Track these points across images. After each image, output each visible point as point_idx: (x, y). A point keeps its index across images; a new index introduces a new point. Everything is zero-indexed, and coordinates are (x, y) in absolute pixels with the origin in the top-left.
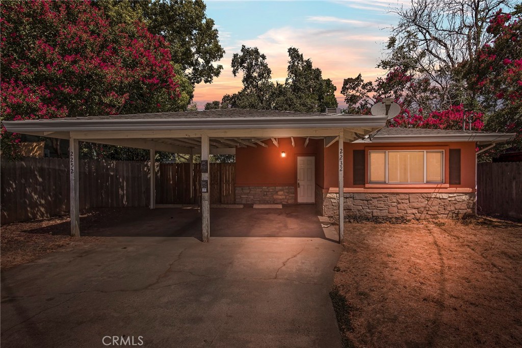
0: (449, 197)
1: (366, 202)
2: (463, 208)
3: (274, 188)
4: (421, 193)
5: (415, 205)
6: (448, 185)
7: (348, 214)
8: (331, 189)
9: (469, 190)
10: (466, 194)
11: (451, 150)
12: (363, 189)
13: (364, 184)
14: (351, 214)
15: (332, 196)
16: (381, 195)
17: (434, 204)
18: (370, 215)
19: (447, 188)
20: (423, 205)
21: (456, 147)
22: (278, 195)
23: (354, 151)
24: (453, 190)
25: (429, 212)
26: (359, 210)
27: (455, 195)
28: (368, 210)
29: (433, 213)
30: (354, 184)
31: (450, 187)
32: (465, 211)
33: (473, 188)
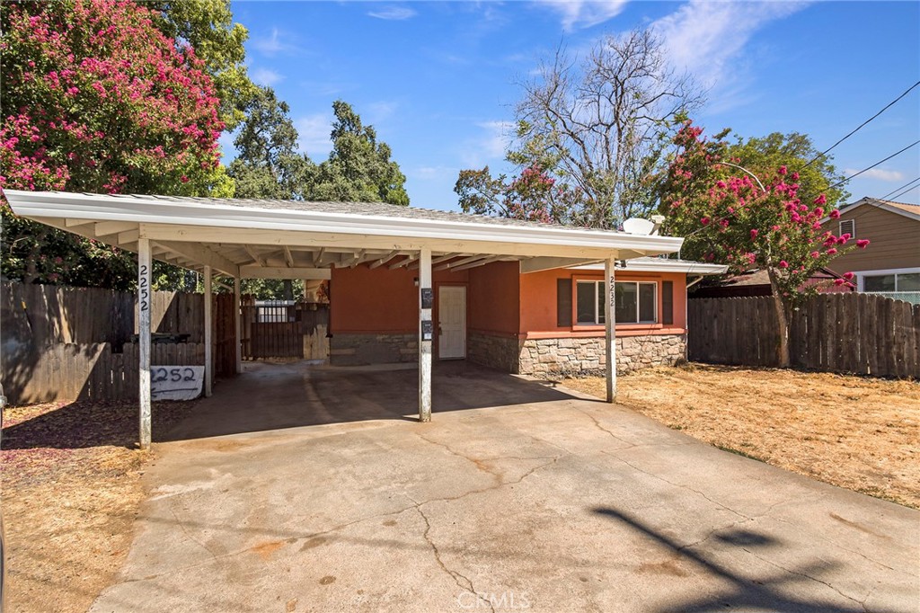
0: (663, 340)
1: (573, 350)
2: (675, 352)
3: (400, 336)
4: (635, 336)
5: (629, 351)
6: (661, 325)
7: (551, 368)
8: (531, 334)
9: (680, 331)
10: (678, 335)
11: (664, 282)
12: (569, 332)
13: (572, 326)
14: (556, 367)
15: (531, 345)
16: (591, 340)
17: (648, 349)
18: (579, 367)
19: (659, 329)
20: (637, 351)
21: (667, 279)
22: (407, 348)
23: (558, 280)
24: (665, 331)
25: (643, 360)
26: (565, 363)
27: (668, 337)
28: (576, 362)
29: (646, 361)
30: (558, 326)
31: (664, 328)
32: (677, 356)
33: (684, 328)
